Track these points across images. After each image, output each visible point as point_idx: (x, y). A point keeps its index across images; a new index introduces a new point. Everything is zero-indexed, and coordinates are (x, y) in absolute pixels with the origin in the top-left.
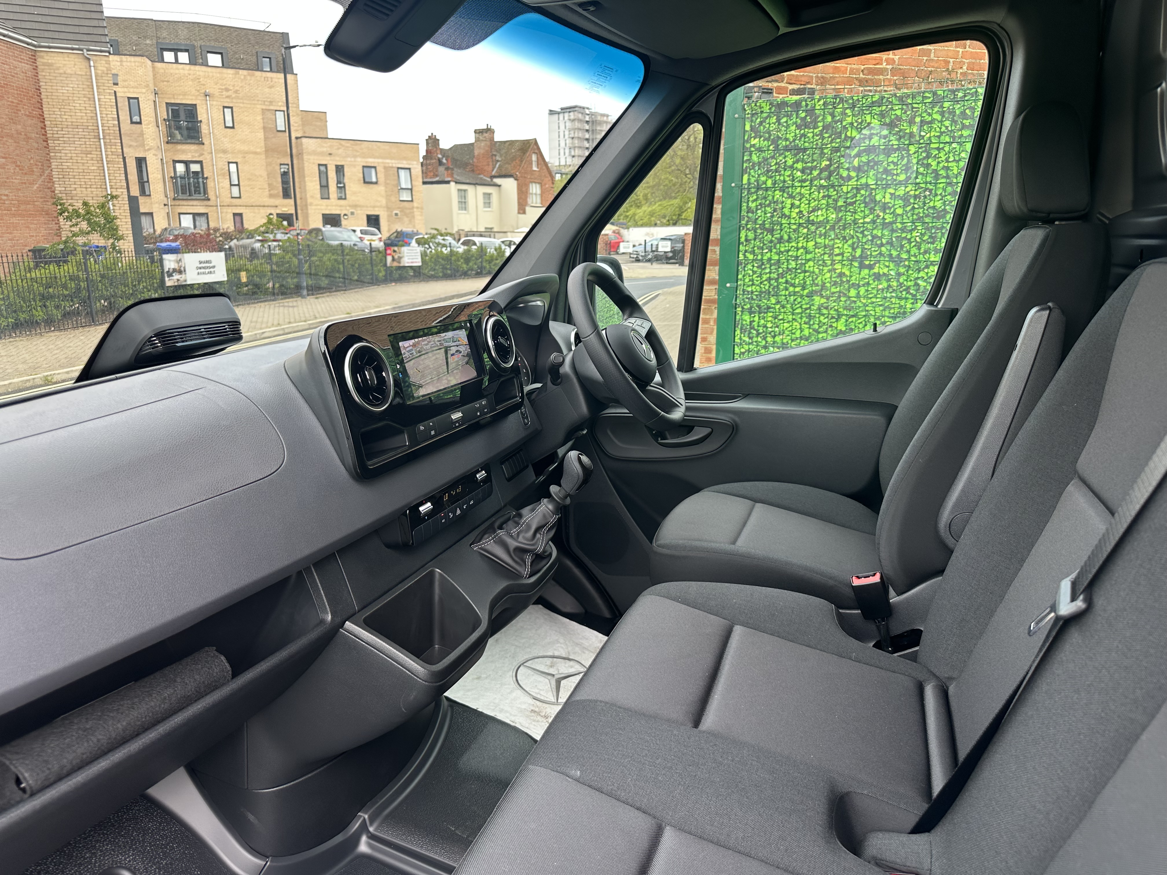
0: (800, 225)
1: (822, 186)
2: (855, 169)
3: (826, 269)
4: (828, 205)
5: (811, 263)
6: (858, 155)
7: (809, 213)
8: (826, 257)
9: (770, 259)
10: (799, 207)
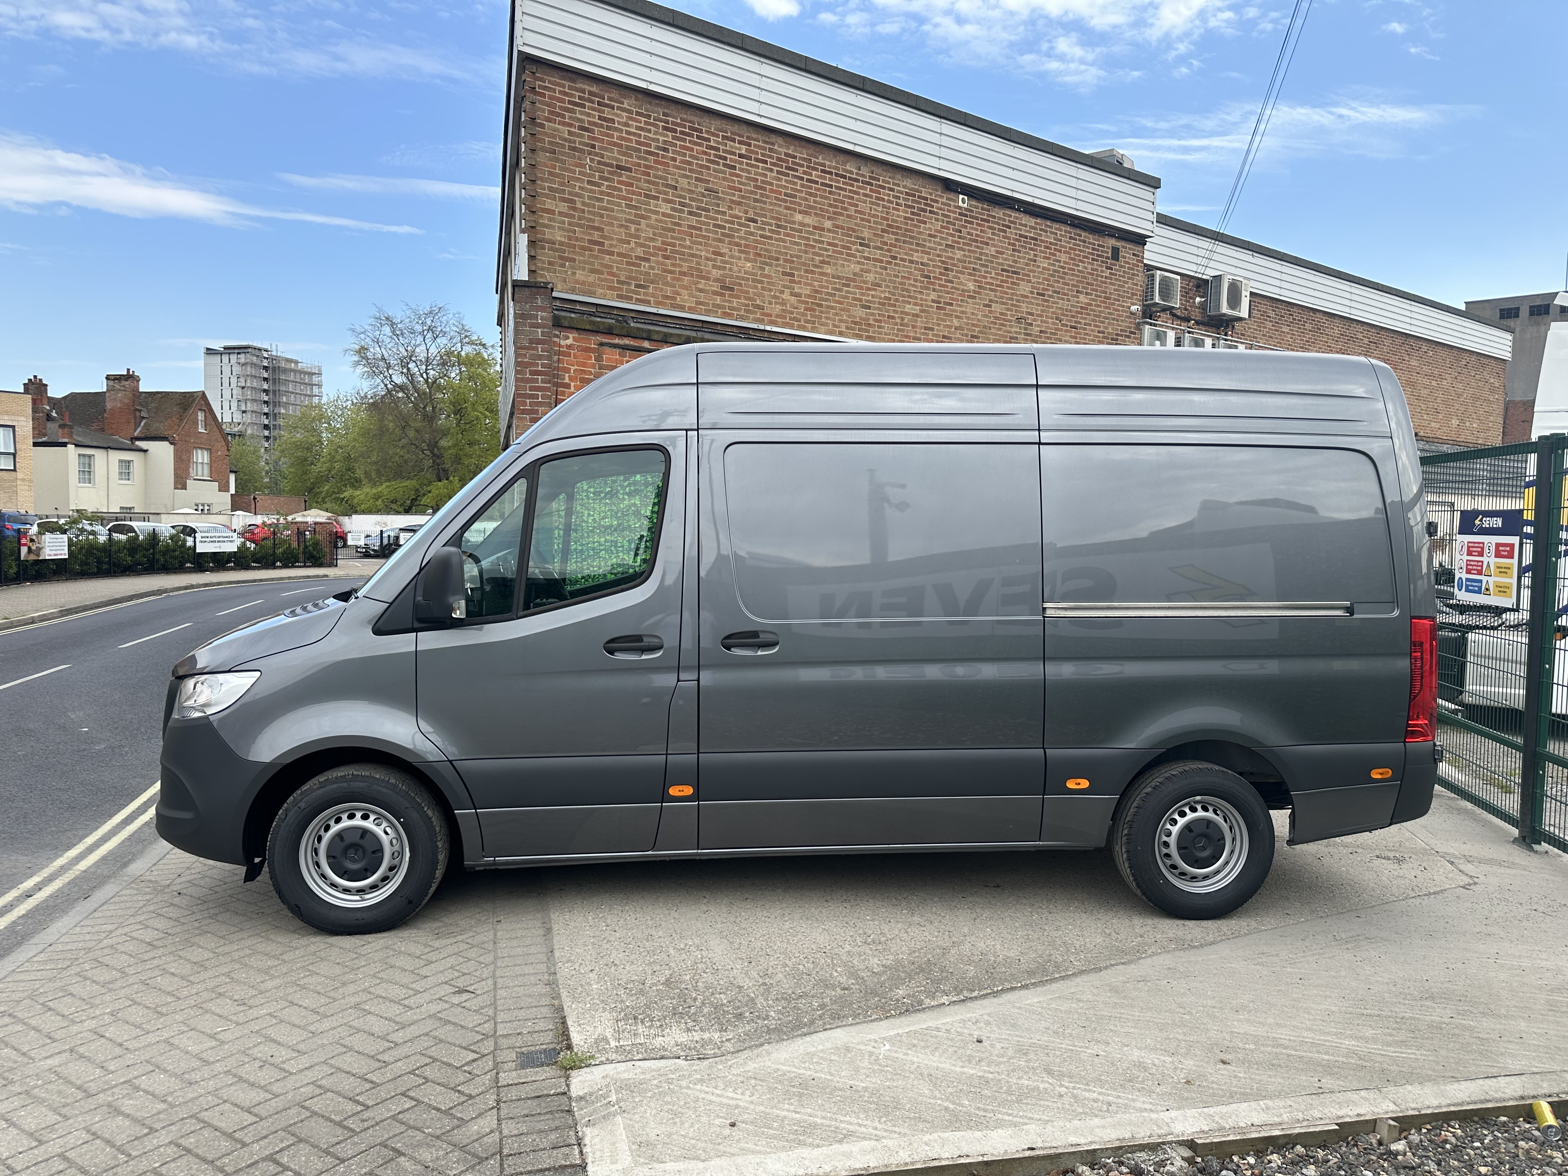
0: (594, 527)
1: (607, 503)
2: (627, 494)
3: (613, 556)
4: (612, 515)
5: (603, 552)
6: (629, 485)
7: (600, 520)
8: (613, 548)
9: (576, 549)
10: (593, 516)
